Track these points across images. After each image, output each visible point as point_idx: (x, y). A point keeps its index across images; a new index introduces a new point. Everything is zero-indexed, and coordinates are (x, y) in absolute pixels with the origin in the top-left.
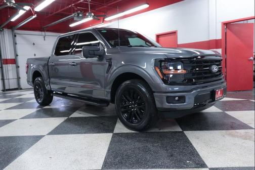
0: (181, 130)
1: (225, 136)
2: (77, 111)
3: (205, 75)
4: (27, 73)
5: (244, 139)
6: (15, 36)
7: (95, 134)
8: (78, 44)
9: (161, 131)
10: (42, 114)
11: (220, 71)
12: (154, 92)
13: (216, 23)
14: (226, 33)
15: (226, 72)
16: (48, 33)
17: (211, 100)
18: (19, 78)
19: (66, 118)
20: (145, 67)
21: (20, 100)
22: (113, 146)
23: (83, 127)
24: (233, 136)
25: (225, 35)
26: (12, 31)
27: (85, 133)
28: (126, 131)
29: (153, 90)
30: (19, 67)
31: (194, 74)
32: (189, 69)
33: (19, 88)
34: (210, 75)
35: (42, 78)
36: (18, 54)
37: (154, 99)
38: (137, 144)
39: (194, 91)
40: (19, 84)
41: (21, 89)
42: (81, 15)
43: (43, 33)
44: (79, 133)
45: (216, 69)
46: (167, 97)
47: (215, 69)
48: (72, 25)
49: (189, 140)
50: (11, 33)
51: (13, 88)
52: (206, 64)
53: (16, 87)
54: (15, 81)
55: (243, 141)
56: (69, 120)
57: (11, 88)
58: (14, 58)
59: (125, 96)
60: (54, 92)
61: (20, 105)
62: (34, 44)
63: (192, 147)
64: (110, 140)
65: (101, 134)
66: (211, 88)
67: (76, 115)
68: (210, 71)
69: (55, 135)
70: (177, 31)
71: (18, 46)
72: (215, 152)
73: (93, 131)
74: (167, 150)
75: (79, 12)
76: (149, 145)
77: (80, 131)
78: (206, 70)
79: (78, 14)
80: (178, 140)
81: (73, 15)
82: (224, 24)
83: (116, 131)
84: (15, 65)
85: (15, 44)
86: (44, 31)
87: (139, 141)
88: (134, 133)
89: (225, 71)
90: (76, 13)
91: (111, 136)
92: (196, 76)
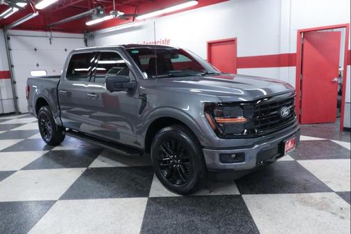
0: (238, 193)
1: (296, 203)
2: (99, 157)
3: (273, 123)
4: (28, 98)
5: (320, 209)
6: (9, 38)
7: (124, 199)
8: (100, 62)
9: (213, 194)
10: (52, 162)
11: (292, 111)
12: (203, 147)
13: (290, 30)
14: (303, 44)
15: (301, 97)
16: (55, 34)
17: (279, 155)
18: (17, 98)
19: (84, 169)
20: (188, 109)
21: (20, 134)
22: (148, 220)
23: (107, 185)
24: (305, 203)
25: (301, 48)
26: (4, 31)
27: (110, 197)
28: (167, 193)
29: (203, 143)
30: (15, 82)
31: (256, 123)
32: (251, 117)
33: (17, 112)
34: (278, 121)
35: (49, 108)
36: (14, 65)
37: (203, 156)
38: (180, 216)
39: (256, 146)
40: (16, 106)
41: (20, 113)
42: (102, 12)
43: (48, 34)
44: (102, 197)
45: (287, 113)
46: (221, 155)
47: (285, 112)
48: (89, 23)
49: (248, 211)
50: (2, 33)
51: (9, 112)
52: (273, 107)
53: (12, 110)
54: (11, 102)
55: (318, 212)
56: (90, 174)
57: (5, 112)
58: (7, 69)
59: (164, 147)
60: (67, 129)
61: (19, 143)
62: (36, 50)
63: (253, 223)
64: (145, 209)
65: (132, 199)
66: (278, 139)
67: (98, 163)
68: (278, 116)
69: (70, 201)
70: (236, 38)
71: (13, 53)
72: (281, 231)
73: (122, 193)
74: (219, 228)
75: (99, 7)
76: (196, 219)
77: (103, 194)
78: (273, 115)
79: (98, 11)
80: (234, 211)
81: (91, 11)
82: (301, 33)
83: (153, 194)
84: (9, 80)
85: (9, 49)
86: (50, 31)
87: (183, 212)
88: (176, 198)
89: (300, 95)
90: (95, 10)
91: (146, 203)
92: (259, 126)
